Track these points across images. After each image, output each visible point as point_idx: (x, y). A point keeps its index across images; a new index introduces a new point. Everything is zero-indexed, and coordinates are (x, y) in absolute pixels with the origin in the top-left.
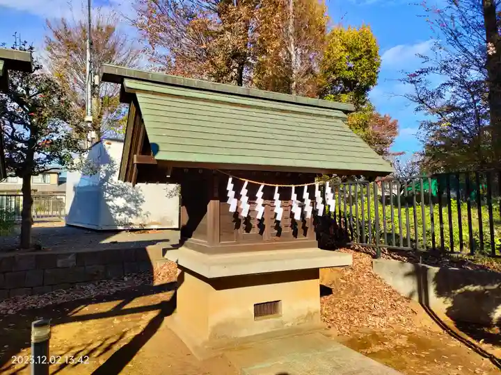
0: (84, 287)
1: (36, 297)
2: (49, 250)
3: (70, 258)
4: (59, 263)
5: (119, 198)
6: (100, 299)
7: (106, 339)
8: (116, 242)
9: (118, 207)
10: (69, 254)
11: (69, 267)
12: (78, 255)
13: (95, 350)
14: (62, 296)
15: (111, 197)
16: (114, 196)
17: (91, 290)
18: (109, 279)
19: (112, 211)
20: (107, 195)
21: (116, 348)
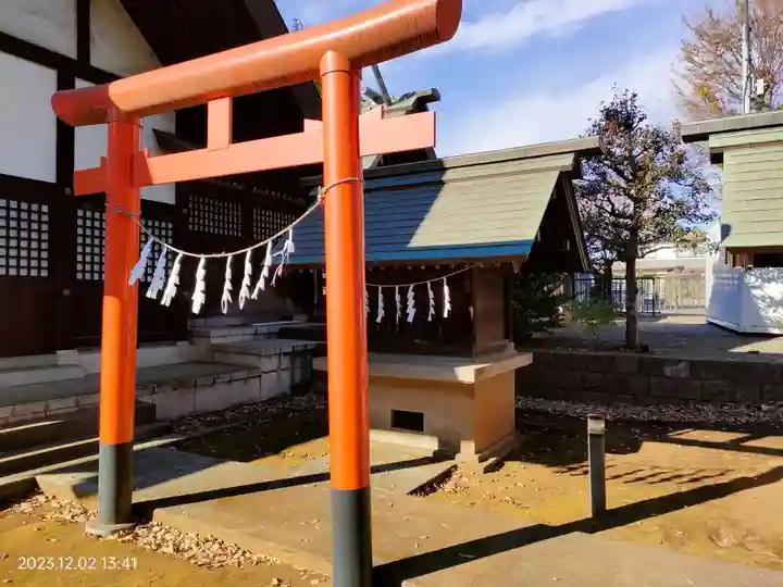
0: (700, 407)
1: (639, 408)
2: (659, 354)
3: (682, 365)
4: (668, 371)
5: (773, 283)
6: (717, 427)
7: (702, 471)
8: (757, 352)
9: (771, 298)
10: (680, 361)
11: (680, 378)
12: (693, 364)
13: (680, 476)
14: (669, 413)
15: (759, 282)
16: (764, 281)
17: (709, 412)
18: (738, 403)
19: (761, 305)
20: (753, 279)
21: (708, 482)
